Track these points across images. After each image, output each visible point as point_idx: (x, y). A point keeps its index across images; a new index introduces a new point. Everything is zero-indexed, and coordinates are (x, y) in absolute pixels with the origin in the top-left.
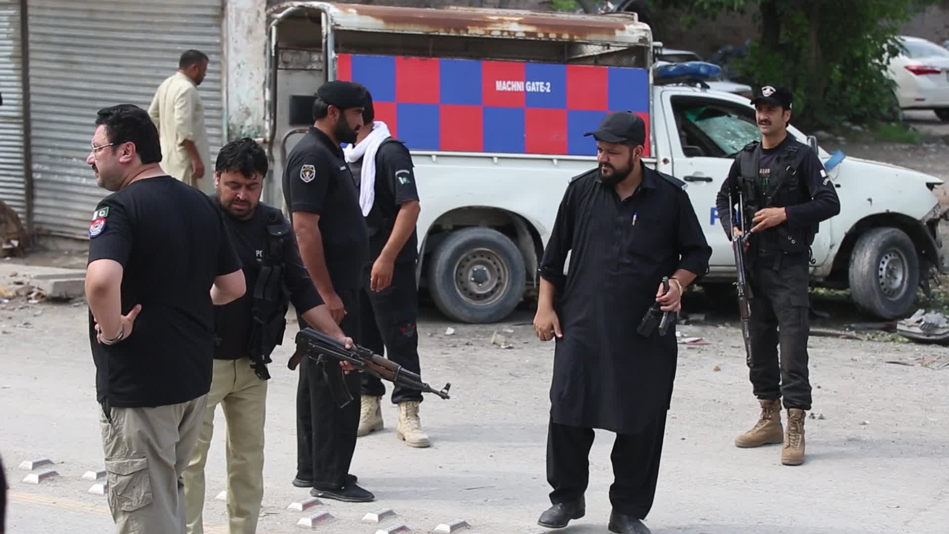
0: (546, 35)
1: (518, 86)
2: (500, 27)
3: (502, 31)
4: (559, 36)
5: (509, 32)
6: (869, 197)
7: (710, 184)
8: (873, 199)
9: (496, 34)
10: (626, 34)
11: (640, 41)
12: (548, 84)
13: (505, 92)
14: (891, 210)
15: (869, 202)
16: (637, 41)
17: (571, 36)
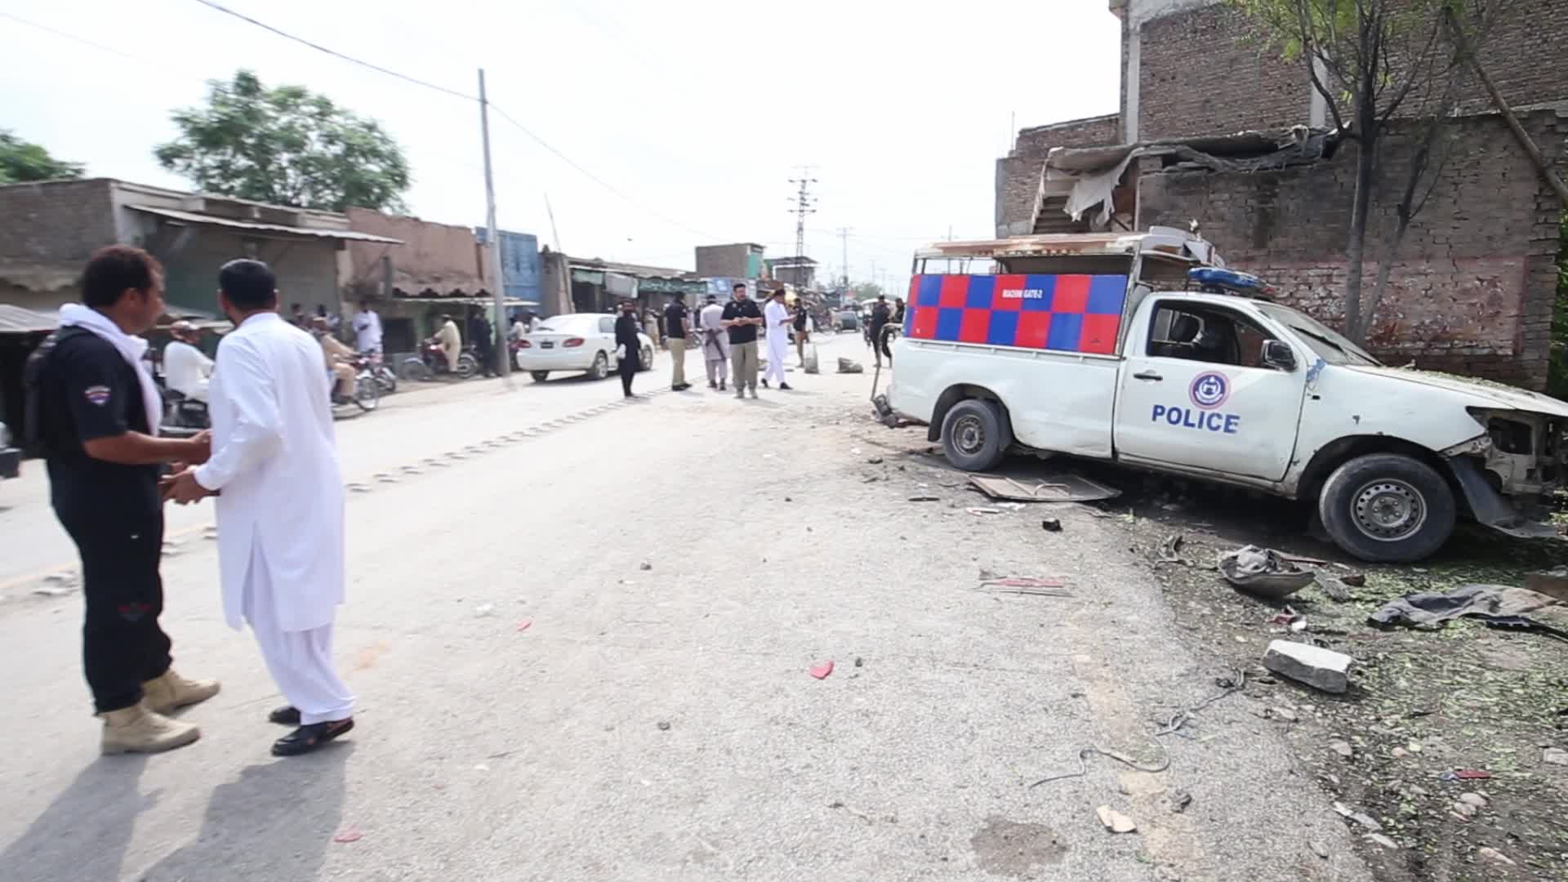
0: (1049, 251)
1: (1018, 294)
2: (1016, 248)
3: (1017, 251)
4: (1058, 251)
5: (1021, 252)
6: (1356, 414)
7: (1159, 382)
8: (1361, 416)
9: (1012, 253)
10: (1116, 245)
11: (1127, 251)
12: (1041, 291)
13: (1009, 299)
14: (1385, 433)
15: (1355, 421)
16: (1124, 250)
17: (1068, 251)
